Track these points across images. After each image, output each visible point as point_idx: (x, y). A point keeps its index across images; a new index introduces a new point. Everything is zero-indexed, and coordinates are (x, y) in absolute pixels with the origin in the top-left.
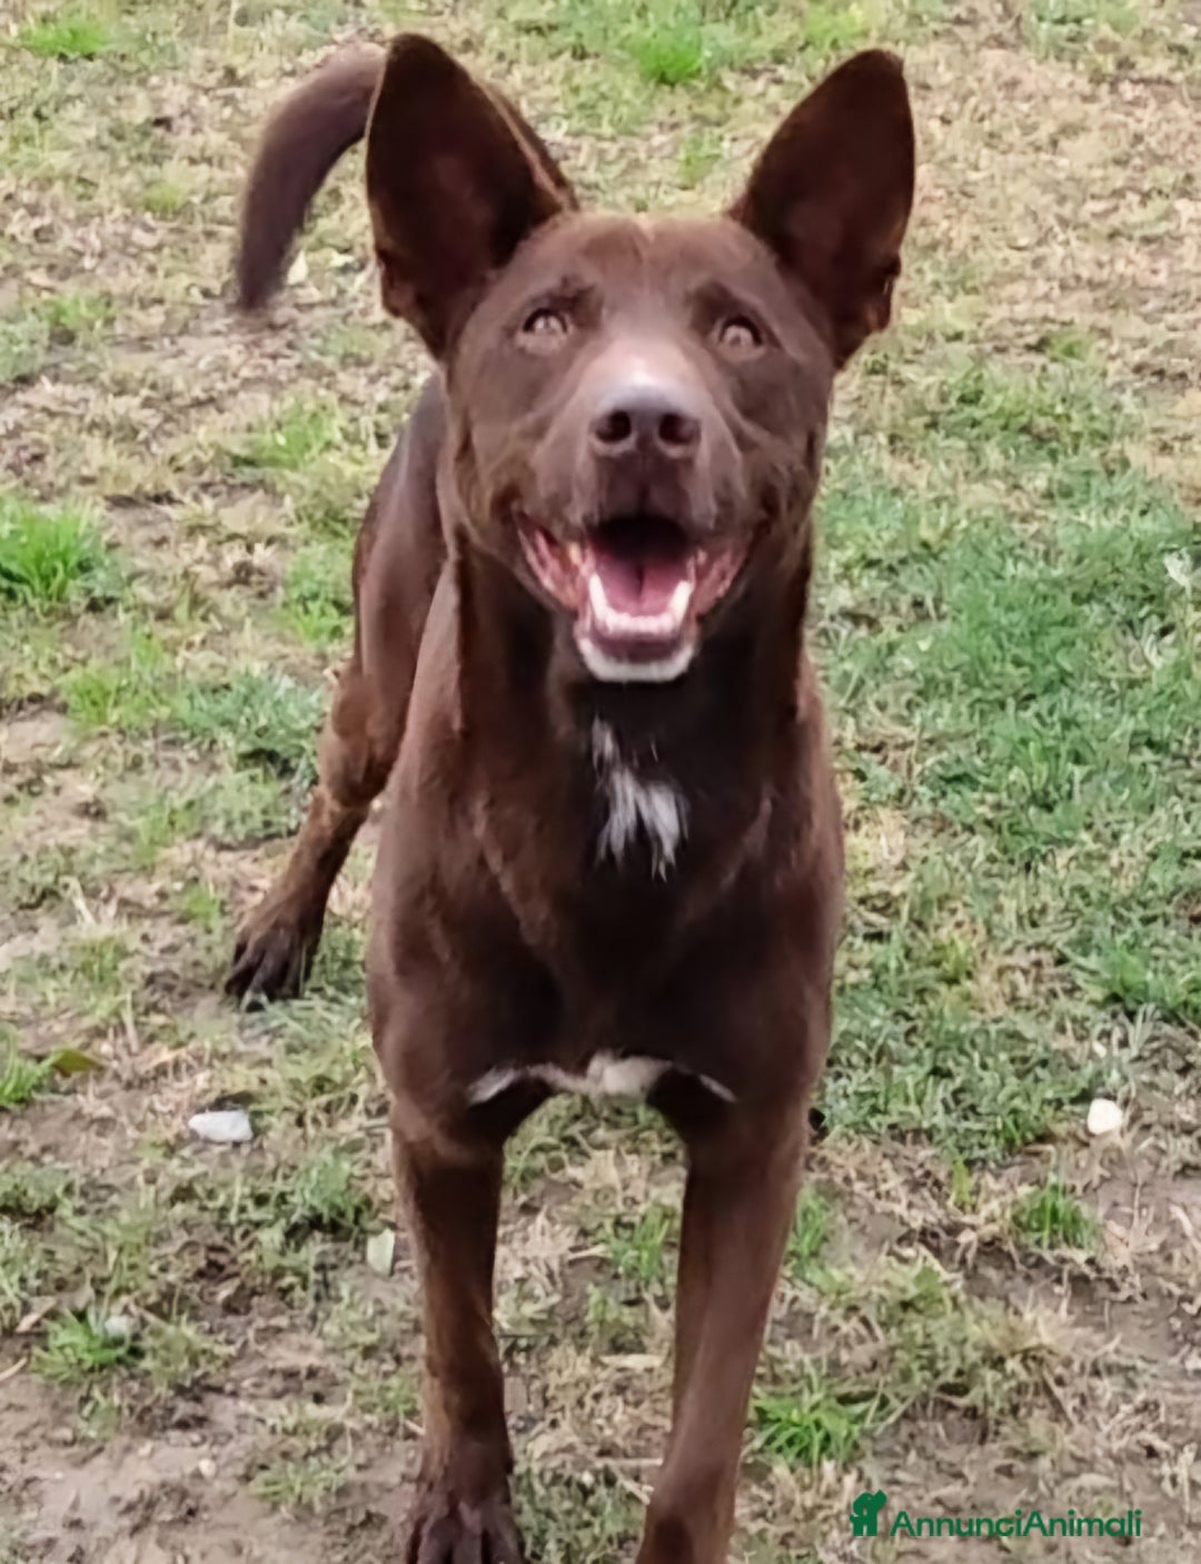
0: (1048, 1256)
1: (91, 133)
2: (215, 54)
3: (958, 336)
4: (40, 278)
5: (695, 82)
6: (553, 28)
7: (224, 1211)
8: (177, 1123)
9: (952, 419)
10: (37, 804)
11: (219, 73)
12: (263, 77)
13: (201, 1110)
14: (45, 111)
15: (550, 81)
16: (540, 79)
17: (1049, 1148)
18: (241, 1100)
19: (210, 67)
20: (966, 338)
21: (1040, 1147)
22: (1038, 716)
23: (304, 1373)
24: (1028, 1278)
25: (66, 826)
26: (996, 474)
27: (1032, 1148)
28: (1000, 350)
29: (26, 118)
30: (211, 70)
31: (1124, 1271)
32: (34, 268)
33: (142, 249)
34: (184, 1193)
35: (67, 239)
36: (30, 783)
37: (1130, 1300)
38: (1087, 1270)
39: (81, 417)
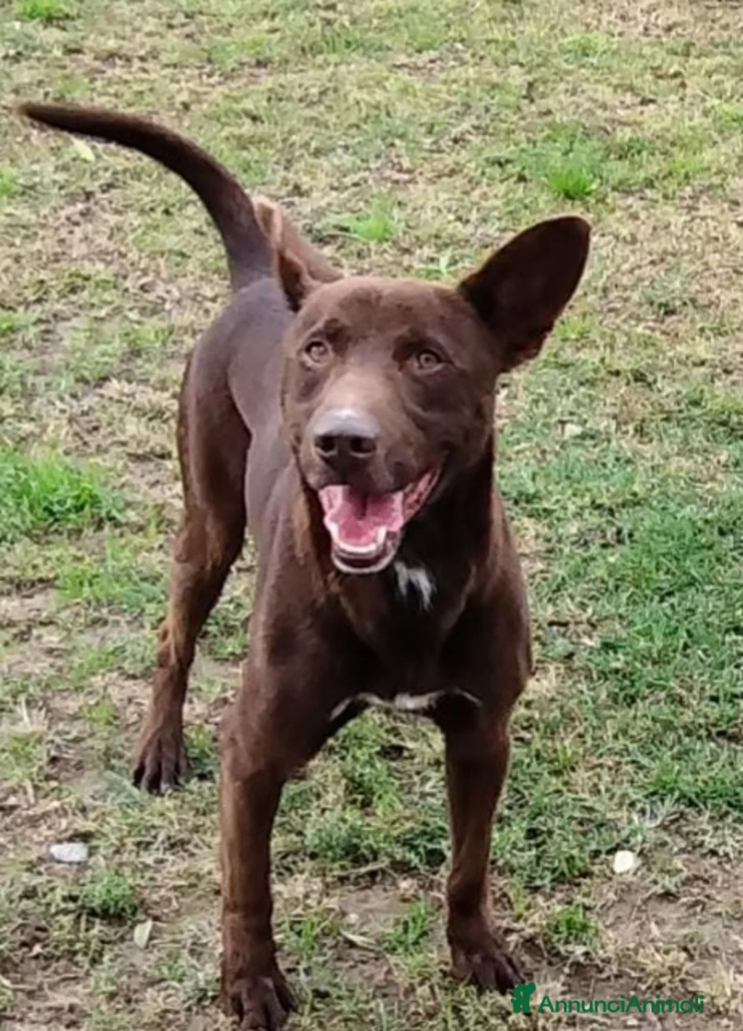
0: (562, 949)
1: (195, 224)
2: (291, 175)
3: (702, 363)
4: (134, 315)
5: (588, 198)
6: (508, 161)
7: (48, 905)
8: (44, 849)
9: (681, 416)
10: (25, 646)
11: (290, 187)
12: (318, 190)
13: (59, 842)
14: (172, 210)
15: (496, 196)
16: (491, 194)
17: (587, 881)
18: (85, 837)
19: (285, 182)
20: (707, 364)
21: (582, 880)
22: (672, 606)
23: (67, 1008)
24: (550, 964)
25: (37, 660)
26: (698, 452)
27: (577, 881)
28: (727, 372)
29: (158, 215)
30: (287, 185)
31: (607, 961)
32: (131, 309)
33: (205, 298)
34: (30, 894)
35: (160, 290)
36: (23, 633)
37: (608, 978)
38: (582, 959)
39: (129, 404)
